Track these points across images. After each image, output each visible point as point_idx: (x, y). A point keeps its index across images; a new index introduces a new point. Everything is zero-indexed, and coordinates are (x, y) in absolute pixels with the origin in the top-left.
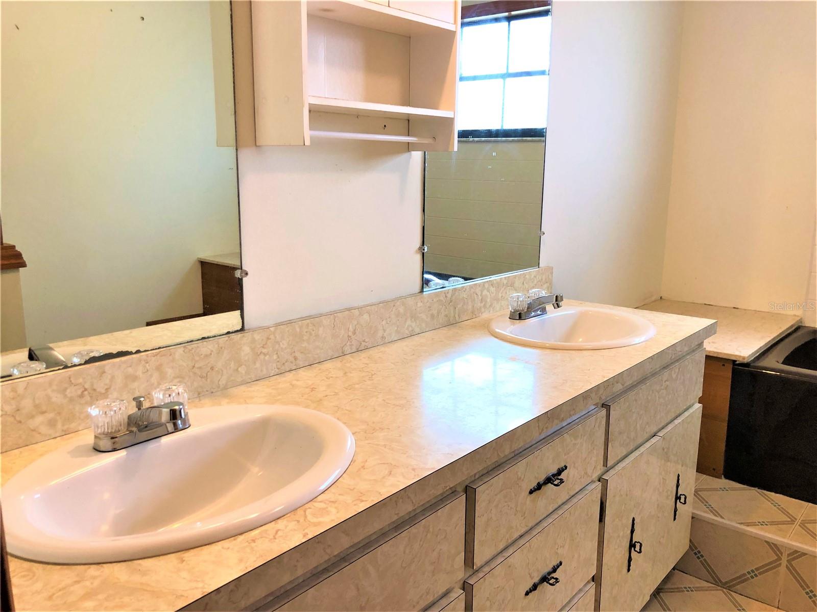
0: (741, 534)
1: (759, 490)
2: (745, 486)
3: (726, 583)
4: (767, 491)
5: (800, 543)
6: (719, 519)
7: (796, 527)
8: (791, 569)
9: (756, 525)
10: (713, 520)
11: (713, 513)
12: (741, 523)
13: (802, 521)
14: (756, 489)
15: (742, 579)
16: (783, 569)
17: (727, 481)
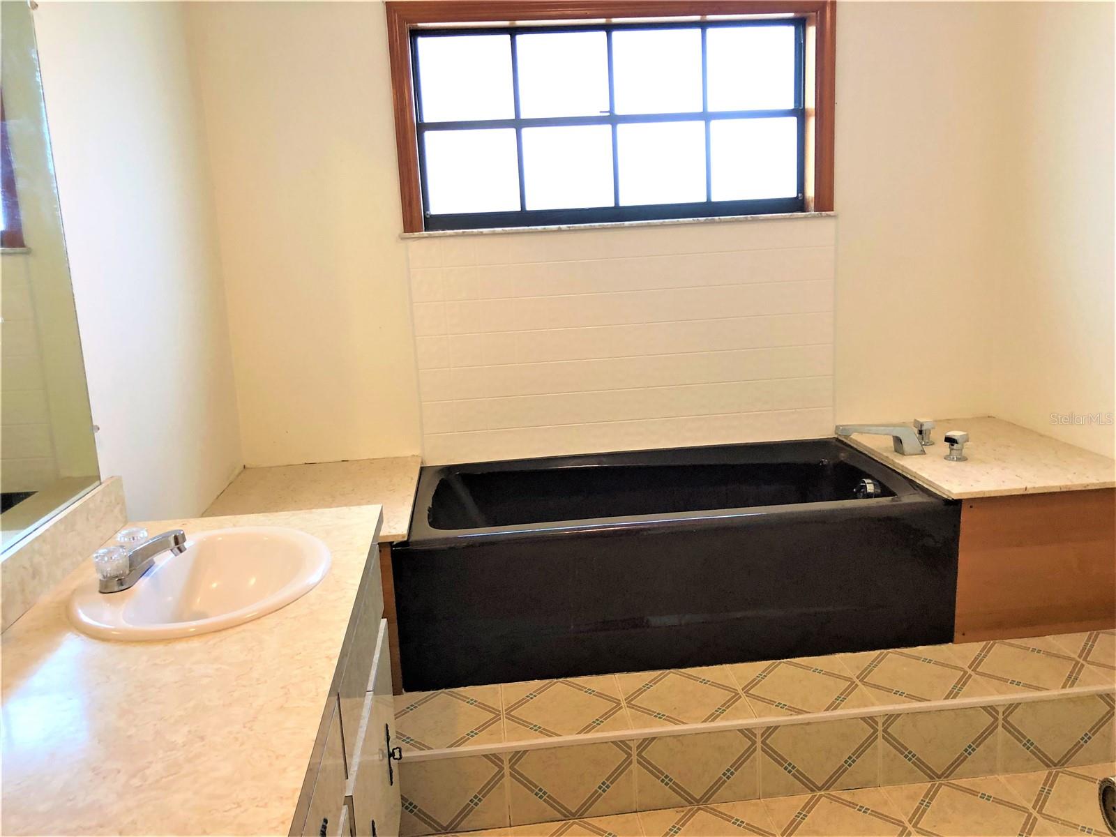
0: (455, 759)
1: (447, 690)
2: (432, 692)
3: (448, 826)
4: (456, 687)
5: (517, 741)
6: (426, 752)
7: (504, 722)
8: (517, 776)
9: (466, 740)
10: (421, 756)
11: (418, 748)
12: (451, 746)
13: (506, 711)
14: (443, 690)
15: (465, 812)
16: (507, 780)
17: (409, 694)
